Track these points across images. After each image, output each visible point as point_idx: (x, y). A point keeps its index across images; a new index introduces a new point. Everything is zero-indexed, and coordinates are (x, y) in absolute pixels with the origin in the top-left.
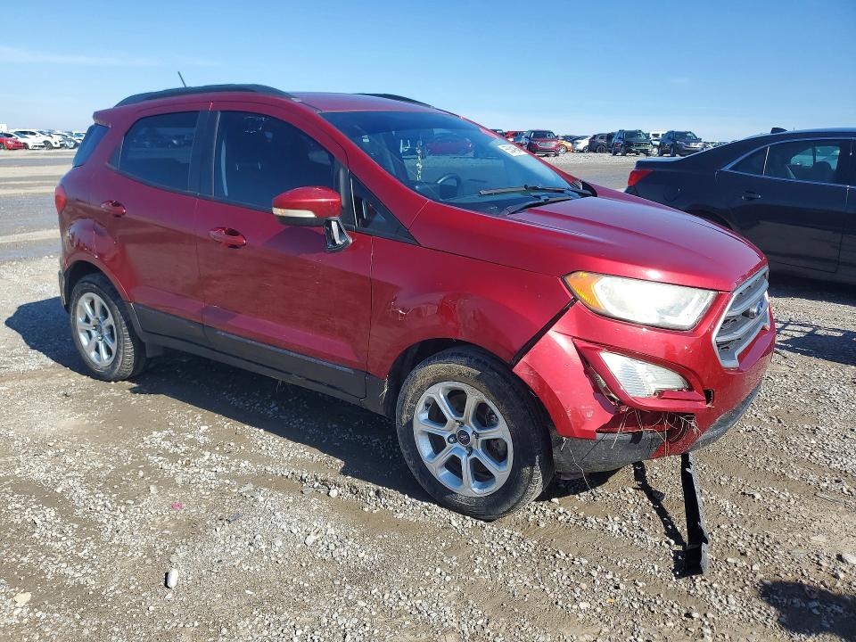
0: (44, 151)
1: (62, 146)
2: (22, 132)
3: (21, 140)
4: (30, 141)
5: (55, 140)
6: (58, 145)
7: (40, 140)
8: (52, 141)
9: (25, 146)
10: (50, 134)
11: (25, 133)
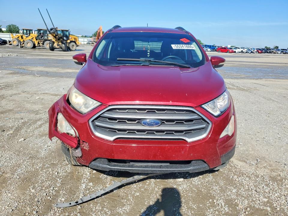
0: (240, 54)
1: (246, 52)
2: (236, 48)
3: (234, 50)
4: (237, 50)
5: (245, 50)
6: (245, 52)
7: (240, 50)
8: (244, 51)
9: (235, 52)
10: (244, 48)
11: (237, 48)
